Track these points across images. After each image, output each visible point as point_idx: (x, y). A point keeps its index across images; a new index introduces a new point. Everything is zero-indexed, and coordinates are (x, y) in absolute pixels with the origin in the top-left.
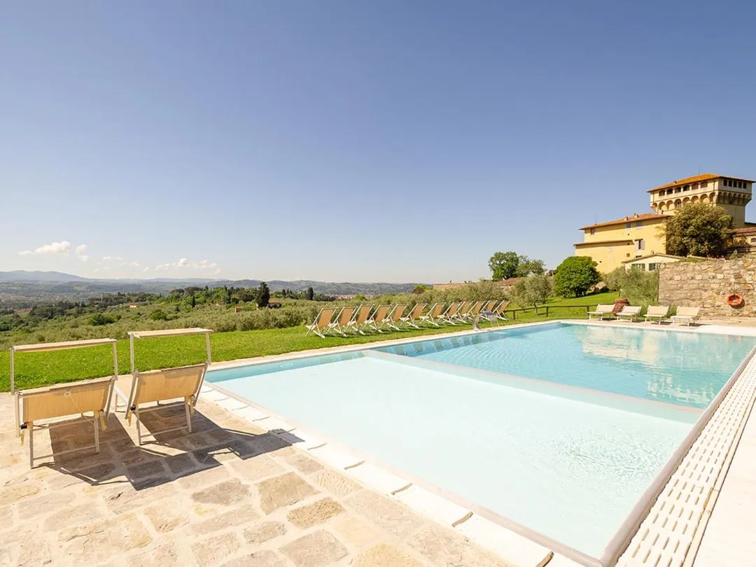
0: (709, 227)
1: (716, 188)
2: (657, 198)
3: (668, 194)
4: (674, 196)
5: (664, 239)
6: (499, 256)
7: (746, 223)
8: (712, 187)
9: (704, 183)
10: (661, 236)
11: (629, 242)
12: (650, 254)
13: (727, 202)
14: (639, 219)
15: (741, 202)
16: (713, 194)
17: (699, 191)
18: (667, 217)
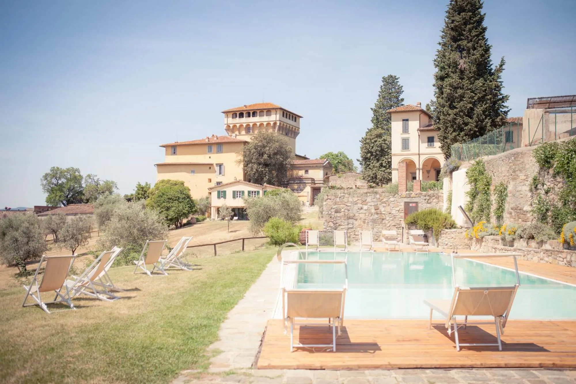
0: (278, 157)
1: (278, 119)
2: (231, 121)
3: (240, 117)
4: (245, 120)
5: (242, 166)
6: (56, 173)
7: (296, 155)
8: (275, 117)
9: (269, 111)
10: (240, 162)
11: (210, 166)
12: (233, 180)
13: (284, 133)
14: (218, 141)
15: (293, 135)
16: (275, 124)
17: (265, 119)
18: (245, 143)
